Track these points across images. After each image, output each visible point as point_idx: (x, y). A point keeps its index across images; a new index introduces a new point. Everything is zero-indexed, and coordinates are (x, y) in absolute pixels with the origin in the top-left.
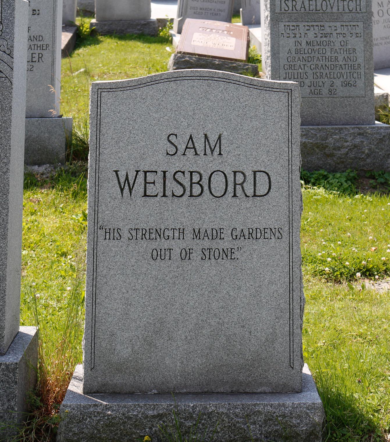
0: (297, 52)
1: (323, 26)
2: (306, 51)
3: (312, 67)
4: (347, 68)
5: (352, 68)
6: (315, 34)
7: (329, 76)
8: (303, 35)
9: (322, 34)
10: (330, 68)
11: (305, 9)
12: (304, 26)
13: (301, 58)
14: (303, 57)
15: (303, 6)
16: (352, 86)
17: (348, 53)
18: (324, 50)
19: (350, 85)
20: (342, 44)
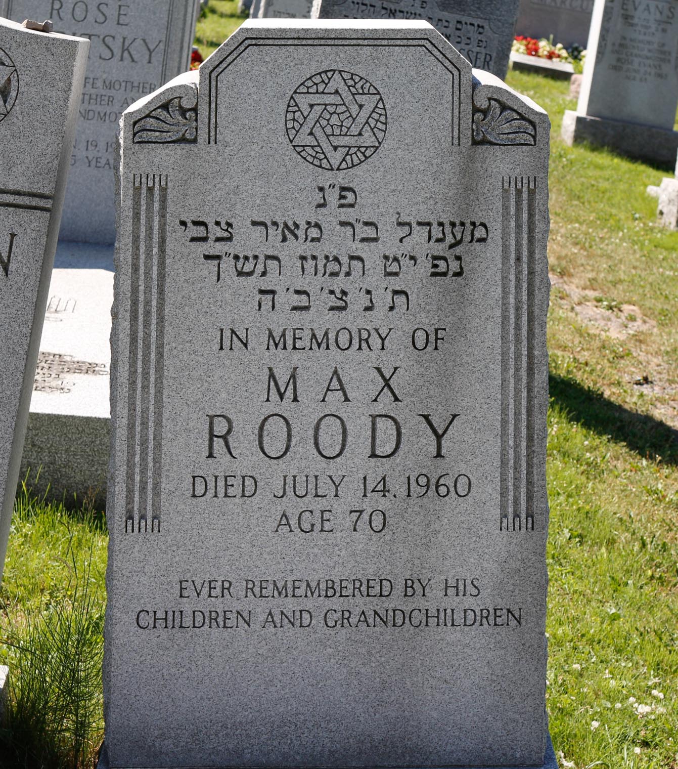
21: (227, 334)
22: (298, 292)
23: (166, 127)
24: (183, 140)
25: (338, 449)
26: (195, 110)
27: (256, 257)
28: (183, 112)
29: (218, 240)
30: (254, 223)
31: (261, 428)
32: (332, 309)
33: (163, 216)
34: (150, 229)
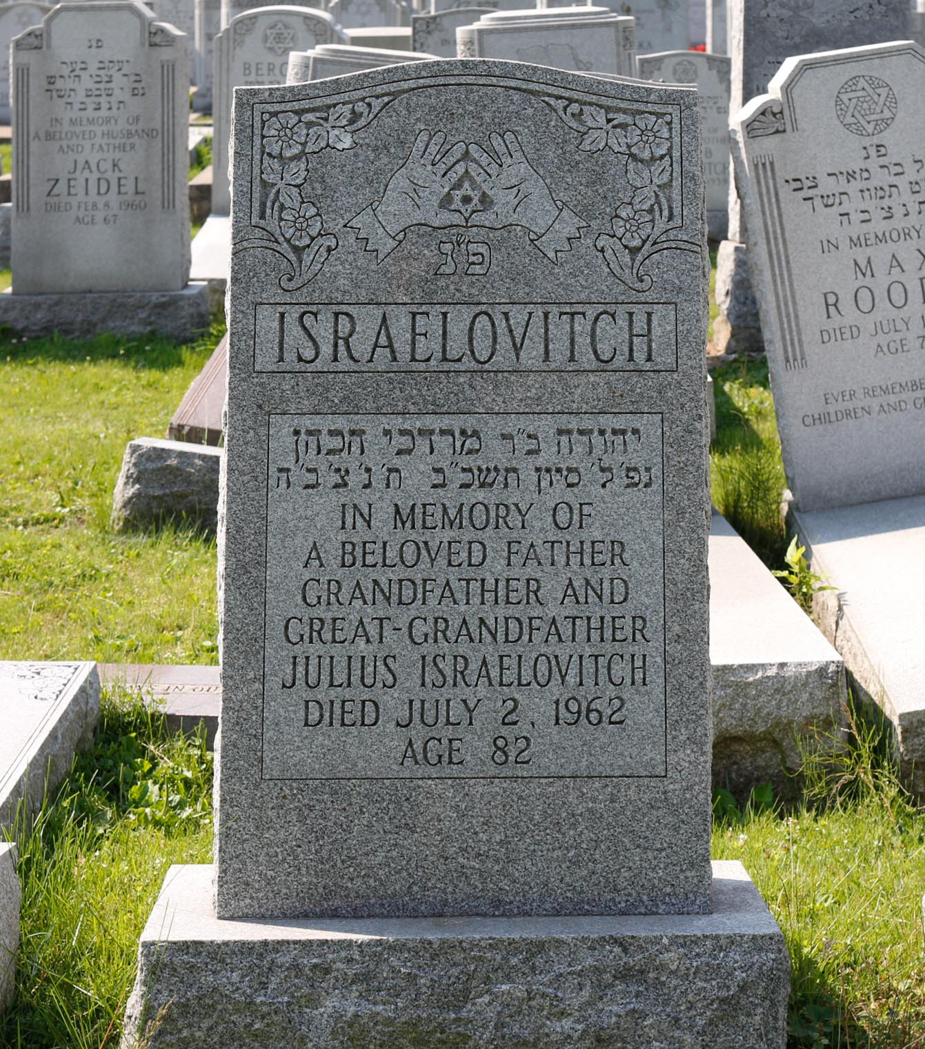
0: (348, 559)
1: (476, 434)
2: (392, 554)
3: (420, 628)
4: (581, 635)
5: (608, 634)
6: (438, 470)
7: (495, 673)
8: (379, 475)
9: (470, 470)
10: (500, 637)
11: (393, 352)
12: (387, 433)
13: (368, 586)
14: (375, 582)
15: (383, 340)
16: (605, 724)
17: (587, 561)
18: (476, 547)
19: (594, 717)
20: (563, 518)
21: (825, 243)
22: (862, 212)
23: (765, 125)
24: (777, 132)
25: (903, 301)
26: (781, 113)
27: (834, 195)
28: (774, 115)
29: (810, 188)
30: (829, 175)
31: (856, 296)
32: (885, 218)
33: (774, 179)
34: (768, 188)
